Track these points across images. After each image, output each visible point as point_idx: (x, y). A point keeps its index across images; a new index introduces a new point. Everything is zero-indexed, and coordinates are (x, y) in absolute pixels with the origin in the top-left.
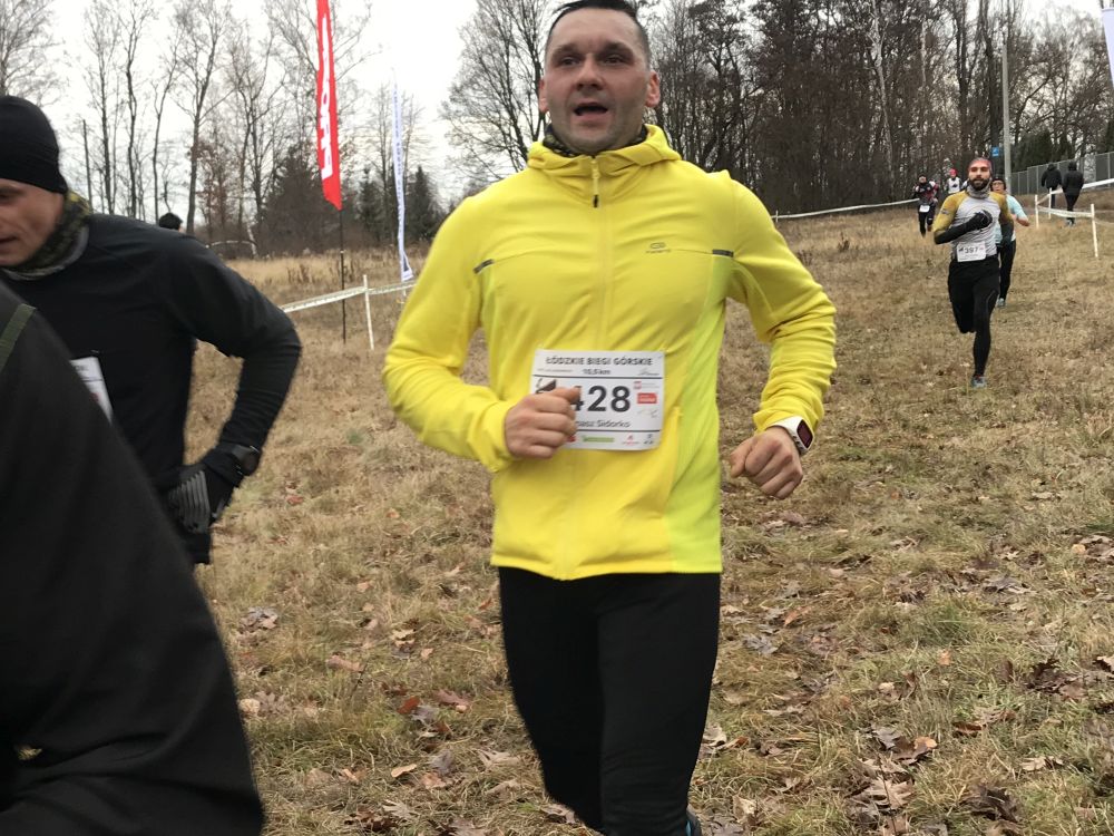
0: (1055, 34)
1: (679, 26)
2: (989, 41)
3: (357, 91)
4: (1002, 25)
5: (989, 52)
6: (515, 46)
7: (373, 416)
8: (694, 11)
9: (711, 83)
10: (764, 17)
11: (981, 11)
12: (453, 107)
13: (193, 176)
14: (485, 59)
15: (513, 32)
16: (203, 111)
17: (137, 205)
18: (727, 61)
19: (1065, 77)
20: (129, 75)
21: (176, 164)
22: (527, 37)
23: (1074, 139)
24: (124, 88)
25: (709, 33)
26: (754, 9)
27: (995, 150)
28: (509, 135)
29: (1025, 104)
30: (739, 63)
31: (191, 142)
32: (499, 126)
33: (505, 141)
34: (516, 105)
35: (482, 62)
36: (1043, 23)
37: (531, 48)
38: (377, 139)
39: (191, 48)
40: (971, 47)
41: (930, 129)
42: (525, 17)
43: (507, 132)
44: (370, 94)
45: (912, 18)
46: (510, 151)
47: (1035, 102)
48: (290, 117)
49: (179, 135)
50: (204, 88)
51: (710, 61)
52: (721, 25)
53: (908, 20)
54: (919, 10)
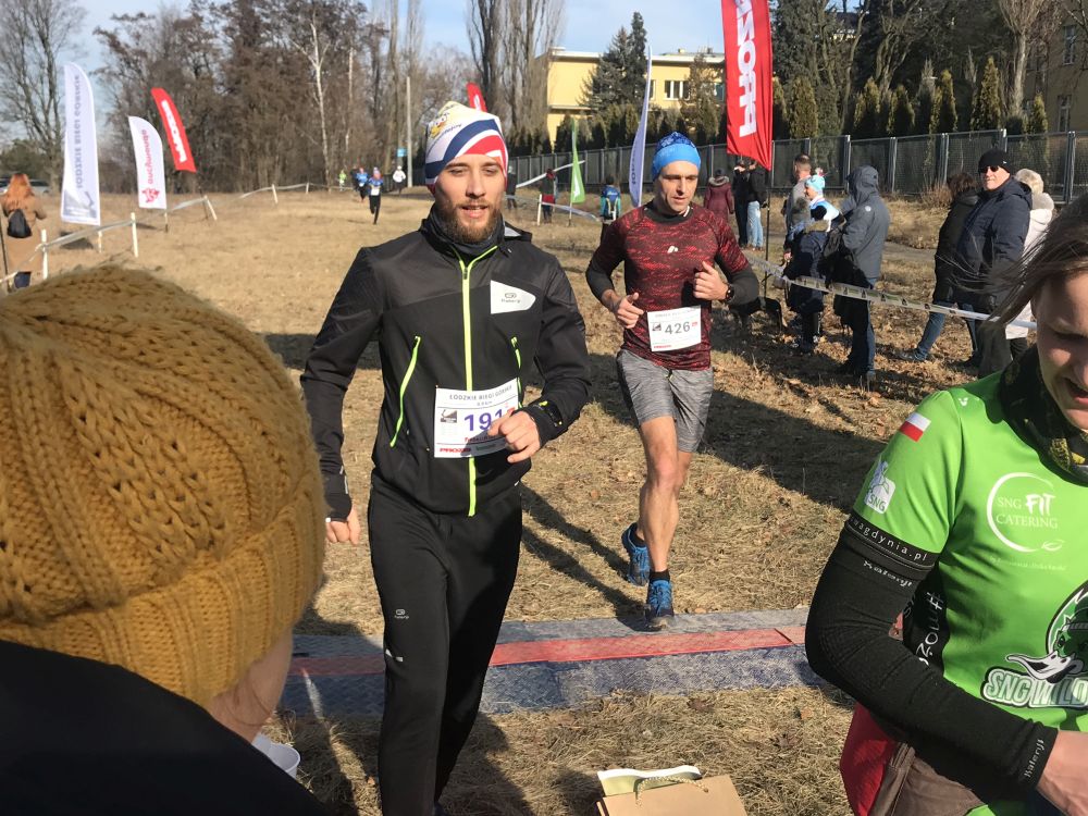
0: (442, 71)
1: (166, 35)
2: (396, 70)
4: (406, 57)
5: (395, 79)
6: (30, 38)
8: (180, 25)
9: (192, 84)
10: (232, 37)
11: (390, 50)
15: (28, 26)
18: (203, 67)
22: (41, 33)
25: (191, 46)
26: (229, 30)
28: (26, 110)
29: (419, 118)
30: (213, 70)
32: (17, 102)
33: (21, 114)
34: (30, 85)
36: (434, 59)
37: (44, 41)
40: (383, 73)
42: (39, 12)
45: (342, 48)
46: (26, 122)
51: (188, 64)
52: (199, 39)
53: (339, 49)
54: (347, 43)
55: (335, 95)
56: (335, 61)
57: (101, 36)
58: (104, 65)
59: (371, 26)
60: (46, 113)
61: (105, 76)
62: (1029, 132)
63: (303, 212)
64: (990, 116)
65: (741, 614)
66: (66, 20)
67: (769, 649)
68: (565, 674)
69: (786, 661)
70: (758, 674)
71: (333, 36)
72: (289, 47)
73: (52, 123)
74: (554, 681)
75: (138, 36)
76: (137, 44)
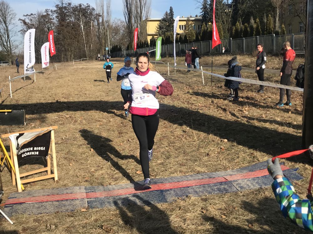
0: (117, 26)
1: (39, 19)
2: (104, 26)
4: (107, 22)
5: (104, 28)
8: (43, 16)
10: (58, 19)
19: (119, 34)
22: (4, 20)
25: (47, 22)
26: (56, 17)
30: (53, 28)
36: (115, 22)
37: (5, 23)
40: (101, 27)
42: (3, 15)
47: (114, 39)
52: (49, 20)
53: (88, 21)
54: (90, 19)
55: (88, 34)
56: (87, 24)
57: (21, 21)
58: (22, 29)
59: (96, 14)
60: (7, 43)
61: (23, 31)
62: (281, 34)
63: (81, 67)
64: (270, 31)
65: (213, 173)
66: (11, 16)
67: (222, 182)
68: (166, 193)
69: (227, 186)
70: (219, 190)
71: (86, 17)
72: (74, 21)
73: (9, 46)
74: (163, 195)
75: (31, 20)
76: (31, 22)
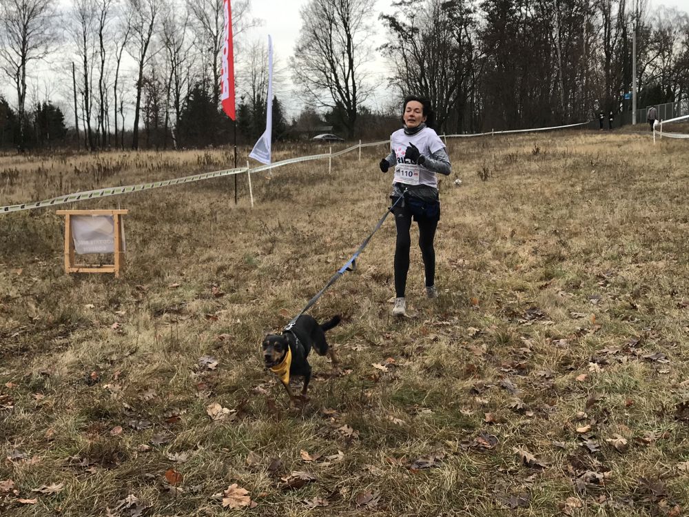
0: (665, 26)
1: (436, 14)
2: (625, 29)
3: (238, 49)
4: (633, 18)
5: (624, 35)
6: (336, 24)
7: (258, 246)
8: (445, 6)
9: (455, 50)
10: (488, 11)
11: (620, 11)
12: (297, 60)
13: (139, 98)
14: (317, 32)
15: (335, 15)
16: (145, 59)
17: (104, 115)
18: (464, 37)
19: (670, 52)
20: (101, 35)
21: (128, 90)
22: (343, 19)
23: (675, 90)
24: (98, 43)
25: (455, 19)
26: (482, 6)
27: (626, 95)
28: (331, 78)
29: (645, 67)
30: (472, 38)
31: (137, 78)
32: (325, 73)
33: (328, 82)
34: (335, 60)
35: (315, 33)
36: (657, 18)
37: (346, 25)
38: (250, 78)
39: (139, 20)
40: (613, 32)
41: (587, 81)
42: (342, 6)
43: (329, 76)
44: (246, 50)
45: (579, 13)
46: (331, 88)
47: (651, 67)
48: (198, 64)
49: (130, 73)
50: (147, 45)
51: (454, 36)
52: (462, 14)
54: (586, 10)
55: (576, 52)
56: (574, 24)
57: (385, 20)
58: (389, 42)
60: (346, 81)
61: (388, 48)
66: (361, 7)
73: (351, 88)
75: (413, 17)
76: (413, 23)
